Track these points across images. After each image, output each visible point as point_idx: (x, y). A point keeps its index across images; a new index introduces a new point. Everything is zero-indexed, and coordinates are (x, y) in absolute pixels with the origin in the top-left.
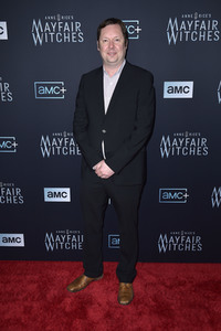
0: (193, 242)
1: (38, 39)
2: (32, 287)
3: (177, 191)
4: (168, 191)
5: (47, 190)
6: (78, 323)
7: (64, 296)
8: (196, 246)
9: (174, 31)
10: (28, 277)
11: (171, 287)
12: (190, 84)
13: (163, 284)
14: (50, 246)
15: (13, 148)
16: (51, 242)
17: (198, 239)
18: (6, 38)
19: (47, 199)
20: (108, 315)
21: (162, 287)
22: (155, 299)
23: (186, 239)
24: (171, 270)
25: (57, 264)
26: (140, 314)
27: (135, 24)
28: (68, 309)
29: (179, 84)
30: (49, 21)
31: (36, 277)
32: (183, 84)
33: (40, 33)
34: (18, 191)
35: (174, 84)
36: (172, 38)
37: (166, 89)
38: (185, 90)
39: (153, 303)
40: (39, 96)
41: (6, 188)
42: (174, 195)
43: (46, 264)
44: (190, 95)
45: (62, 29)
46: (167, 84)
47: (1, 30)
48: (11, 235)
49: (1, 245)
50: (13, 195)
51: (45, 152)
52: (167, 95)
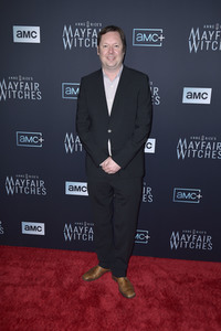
0: (204, 242)
1: (67, 44)
2: (50, 274)
3: (191, 192)
4: (183, 191)
5: (68, 184)
6: (91, 311)
7: (79, 284)
8: (207, 245)
9: (196, 40)
10: (47, 264)
11: (180, 283)
12: (209, 91)
13: (174, 279)
14: (68, 237)
15: (39, 143)
16: (69, 233)
17: (209, 238)
18: (39, 41)
19: (68, 192)
20: (120, 305)
21: (173, 283)
22: (165, 294)
23: (197, 237)
24: (181, 267)
25: (74, 253)
26: (150, 306)
27: (159, 33)
28: (82, 297)
29: (197, 90)
30: (79, 28)
31: (54, 265)
32: (202, 90)
33: (70, 37)
34: (42, 183)
35: (193, 90)
36: (193, 47)
37: (185, 95)
39: (162, 297)
40: (65, 95)
41: (31, 179)
42: (188, 196)
43: (64, 253)
44: (208, 101)
45: (91, 35)
46: (186, 90)
47: (34, 35)
48: (33, 224)
49: (24, 232)
50: (37, 187)
51: (69, 148)
52: (185, 101)
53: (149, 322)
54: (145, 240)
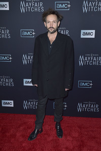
3: (87, 82)
5: (25, 80)
8: (96, 109)
9: (86, 7)
12: (94, 31)
14: (25, 107)
15: (10, 60)
16: (26, 105)
17: (97, 106)
18: (8, 9)
19: (25, 84)
23: (91, 105)
25: (28, 116)
29: (88, 31)
30: (28, 2)
32: (90, 31)
33: (24, 7)
36: (85, 10)
38: (91, 34)
40: (22, 36)
42: (85, 84)
43: (23, 115)
45: (34, 6)
46: (82, 31)
47: (6, 6)
48: (8, 101)
50: (9, 82)
51: (25, 62)
52: (82, 36)
53: (67, 148)
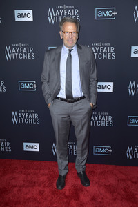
1: (51, 20)
2: (43, 179)
4: (134, 118)
6: (74, 203)
10: (42, 171)
11: (135, 183)
14: (55, 152)
15: (34, 88)
18: (32, 19)
20: (93, 199)
21: (130, 182)
22: (125, 190)
26: (115, 199)
27: (113, 10)
28: (67, 193)
30: (59, 9)
31: (46, 172)
33: (53, 16)
34: (36, 116)
39: (123, 193)
41: (29, 113)
42: (137, 121)
45: (67, 14)
46: (133, 48)
49: (25, 149)
50: (33, 118)
52: (133, 55)
54: (109, 153)
